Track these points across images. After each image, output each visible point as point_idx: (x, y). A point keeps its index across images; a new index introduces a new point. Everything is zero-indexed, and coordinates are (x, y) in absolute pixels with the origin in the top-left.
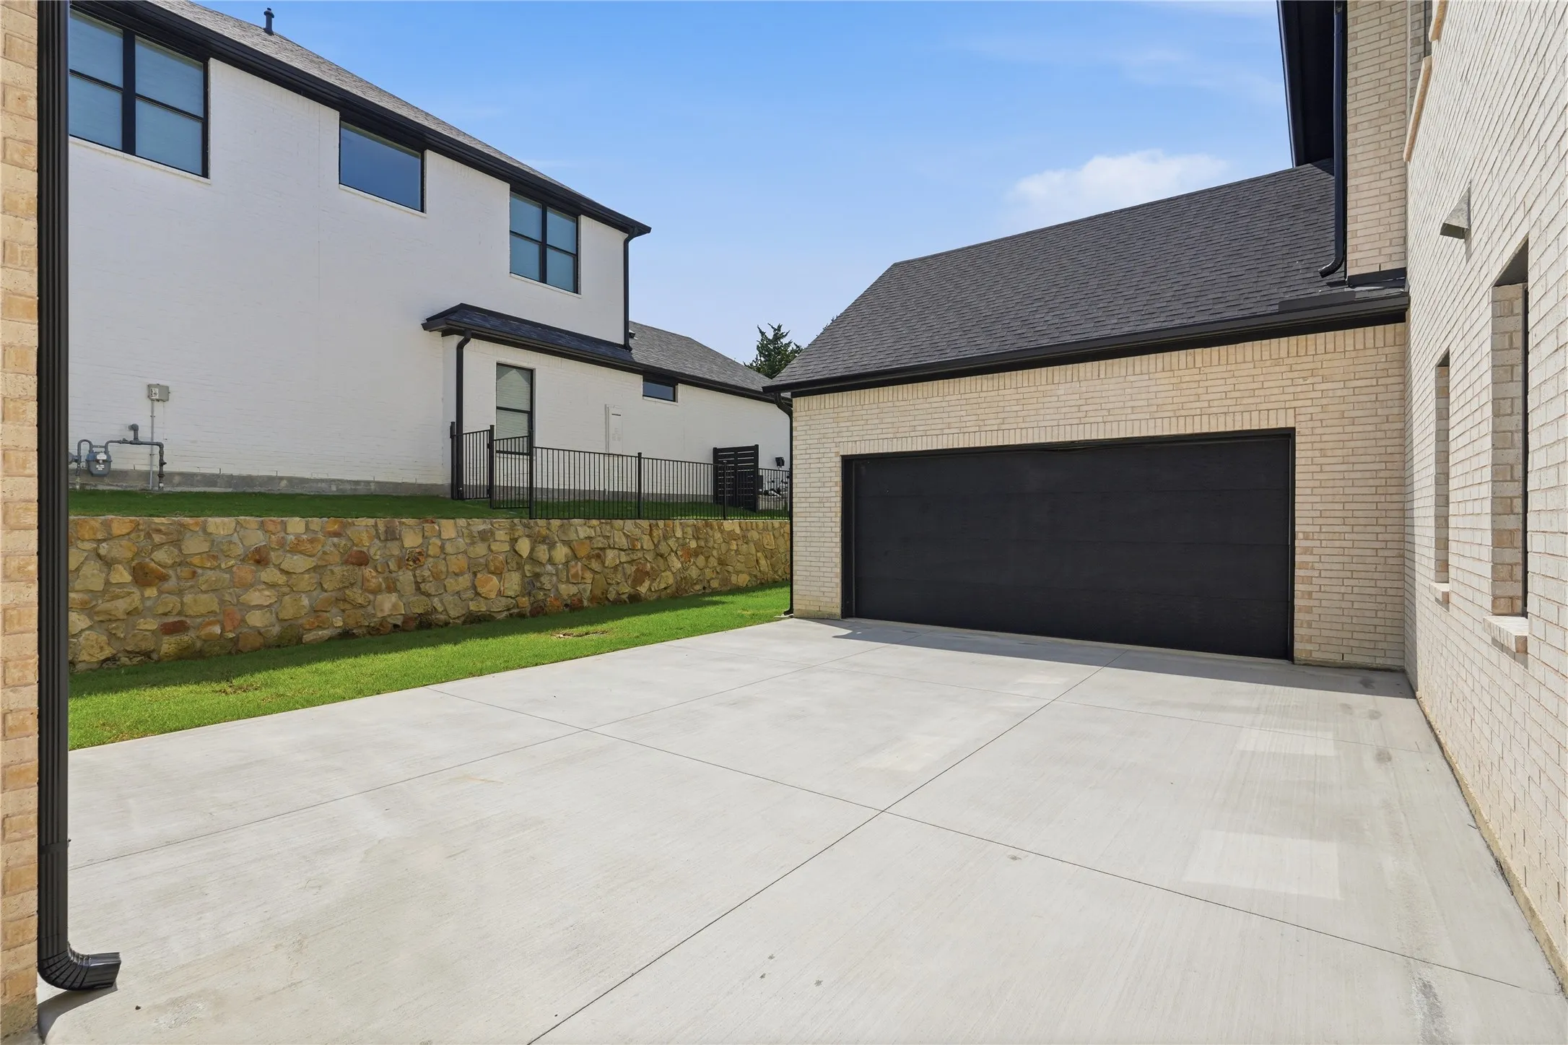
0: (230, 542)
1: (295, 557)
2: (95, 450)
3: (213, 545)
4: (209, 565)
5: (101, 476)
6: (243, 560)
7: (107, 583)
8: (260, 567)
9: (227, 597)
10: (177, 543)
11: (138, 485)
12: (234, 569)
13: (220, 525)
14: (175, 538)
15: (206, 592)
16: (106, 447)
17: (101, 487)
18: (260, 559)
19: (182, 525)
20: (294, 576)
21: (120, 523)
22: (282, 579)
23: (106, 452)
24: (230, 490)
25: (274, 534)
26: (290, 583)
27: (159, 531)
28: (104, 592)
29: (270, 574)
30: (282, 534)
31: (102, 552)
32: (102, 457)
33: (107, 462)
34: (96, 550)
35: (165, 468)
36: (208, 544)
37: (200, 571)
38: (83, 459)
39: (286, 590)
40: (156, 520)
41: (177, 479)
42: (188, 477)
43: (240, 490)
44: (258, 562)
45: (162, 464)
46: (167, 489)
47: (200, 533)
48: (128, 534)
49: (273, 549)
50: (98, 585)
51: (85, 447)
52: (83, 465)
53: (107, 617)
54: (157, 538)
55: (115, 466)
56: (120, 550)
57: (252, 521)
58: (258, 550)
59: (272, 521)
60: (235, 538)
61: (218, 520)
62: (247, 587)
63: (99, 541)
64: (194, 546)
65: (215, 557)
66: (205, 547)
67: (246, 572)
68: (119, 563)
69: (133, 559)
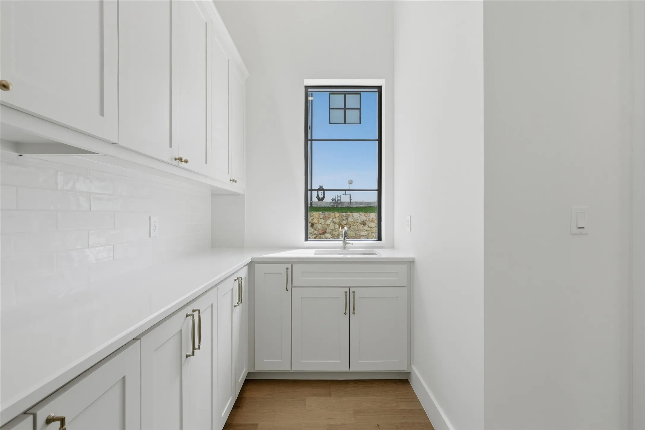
0: (358, 219)
1: (372, 223)
2: (338, 197)
3: (354, 219)
4: (353, 225)
5: (339, 203)
6: (360, 224)
7: (334, 228)
8: (364, 226)
9: (357, 233)
10: (347, 219)
11: (346, 205)
12: (359, 226)
13: (356, 215)
14: (346, 217)
15: (353, 231)
16: (340, 196)
17: (340, 206)
18: (364, 223)
19: (348, 215)
20: (372, 228)
21: (337, 214)
22: (369, 229)
23: (340, 198)
24: (366, 206)
25: (367, 217)
26: (371, 230)
27: (344, 216)
28: (334, 229)
29: (366, 228)
30: (369, 217)
31: (334, 221)
32: (339, 199)
33: (340, 200)
34: (333, 220)
35: (352, 201)
36: (353, 219)
37: (351, 226)
38: (336, 200)
39: (370, 232)
40: (343, 213)
41: (354, 203)
42: (356, 203)
43: (368, 206)
44: (363, 224)
45: (351, 200)
46: (352, 206)
47: (352, 217)
48: (338, 217)
49: (367, 221)
50: (333, 228)
51: (337, 196)
52: (336, 201)
53: (334, 235)
54: (344, 218)
55: (342, 201)
56: (337, 220)
57: (362, 214)
58: (364, 221)
59: (367, 214)
60: (359, 218)
61: (355, 213)
62: (361, 230)
63: (334, 218)
64: (350, 220)
65: (355, 223)
66: (352, 220)
67: (361, 227)
68: (336, 223)
69: (339, 222)
